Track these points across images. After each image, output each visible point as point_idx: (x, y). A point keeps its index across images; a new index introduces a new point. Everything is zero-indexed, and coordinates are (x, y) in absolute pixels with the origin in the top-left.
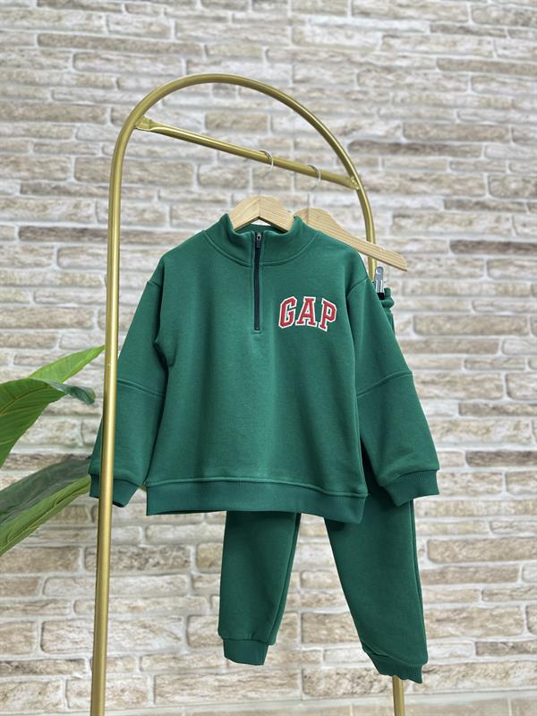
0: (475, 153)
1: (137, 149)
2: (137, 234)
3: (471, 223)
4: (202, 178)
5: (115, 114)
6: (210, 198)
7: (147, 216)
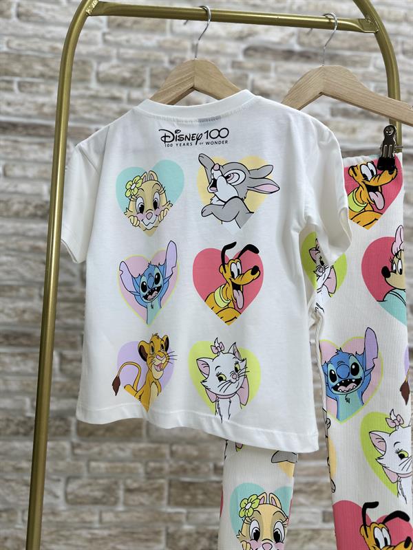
0: (364, 63)
1: (40, 45)
2: (35, 127)
3: (354, 131)
4: (101, 76)
5: (21, 10)
6: (107, 95)
7: (46, 110)
